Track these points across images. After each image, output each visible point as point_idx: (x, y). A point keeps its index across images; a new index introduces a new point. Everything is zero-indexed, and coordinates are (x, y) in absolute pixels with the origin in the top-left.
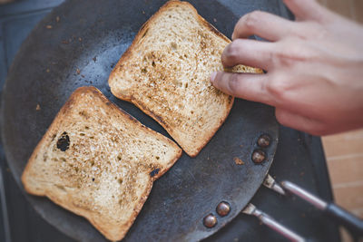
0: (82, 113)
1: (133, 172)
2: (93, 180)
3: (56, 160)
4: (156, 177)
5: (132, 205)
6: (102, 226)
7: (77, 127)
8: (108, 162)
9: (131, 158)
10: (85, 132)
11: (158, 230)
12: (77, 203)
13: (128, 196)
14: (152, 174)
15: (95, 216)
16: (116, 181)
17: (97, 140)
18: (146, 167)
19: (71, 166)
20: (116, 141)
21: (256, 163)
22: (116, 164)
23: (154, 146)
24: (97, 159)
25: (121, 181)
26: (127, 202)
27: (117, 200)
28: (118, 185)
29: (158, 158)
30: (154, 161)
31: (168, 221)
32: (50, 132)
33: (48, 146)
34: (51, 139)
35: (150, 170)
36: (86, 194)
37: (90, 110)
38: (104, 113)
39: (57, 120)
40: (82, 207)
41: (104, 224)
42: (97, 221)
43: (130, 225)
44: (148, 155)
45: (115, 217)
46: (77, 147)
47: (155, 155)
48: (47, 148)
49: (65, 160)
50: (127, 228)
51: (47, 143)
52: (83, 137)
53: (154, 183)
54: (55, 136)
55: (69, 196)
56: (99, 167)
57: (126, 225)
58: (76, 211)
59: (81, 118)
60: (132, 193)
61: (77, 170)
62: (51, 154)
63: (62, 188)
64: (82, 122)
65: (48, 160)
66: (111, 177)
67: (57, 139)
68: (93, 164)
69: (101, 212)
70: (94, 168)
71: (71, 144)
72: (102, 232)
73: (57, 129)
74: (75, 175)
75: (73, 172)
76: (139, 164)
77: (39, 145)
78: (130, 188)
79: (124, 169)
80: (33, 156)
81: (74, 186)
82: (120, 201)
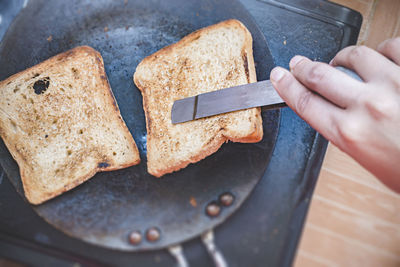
0: (74, 71)
1: (85, 152)
2: (47, 136)
3: (25, 97)
4: (103, 170)
5: (66, 181)
6: (28, 182)
7: (62, 79)
8: (70, 130)
9: (92, 139)
10: (67, 89)
11: (85, 215)
12: (19, 147)
13: (68, 171)
14: (101, 165)
15: (28, 169)
16: (65, 150)
17: (72, 103)
18: (99, 155)
19: (35, 111)
20: (89, 115)
21: (208, 214)
22: (75, 134)
23: (118, 142)
24: (61, 120)
25: (69, 153)
26: (63, 175)
27: (56, 167)
28: (65, 155)
29: (115, 154)
30: (109, 154)
31: (100, 214)
32: (35, 69)
33: (26, 80)
34: (32, 76)
35: (101, 160)
36: (33, 144)
37: (83, 73)
38: (94, 84)
39: (48, 62)
40: (21, 155)
41: (31, 181)
42: (27, 175)
43: (53, 196)
44: (108, 145)
45: (45, 182)
46: (50, 98)
47: (114, 150)
48: (23, 80)
49: (33, 102)
50: (48, 198)
51: (27, 76)
52: (62, 93)
53: (98, 173)
54: (38, 75)
55: (17, 137)
56: (59, 128)
57: (50, 194)
58: (14, 154)
59: (71, 74)
60: (73, 170)
61: (38, 118)
62: (23, 88)
63: (14, 124)
64: (69, 78)
65: (17, 93)
66: (63, 143)
67: (37, 79)
68: (55, 122)
69: (35, 169)
70: (54, 127)
71: (48, 91)
72: (24, 187)
73: (43, 70)
74: (33, 122)
75: (33, 118)
76: (95, 149)
77: (18, 75)
78: (73, 164)
79: (79, 145)
80: (7, 81)
81: (26, 131)
82: (58, 171)
